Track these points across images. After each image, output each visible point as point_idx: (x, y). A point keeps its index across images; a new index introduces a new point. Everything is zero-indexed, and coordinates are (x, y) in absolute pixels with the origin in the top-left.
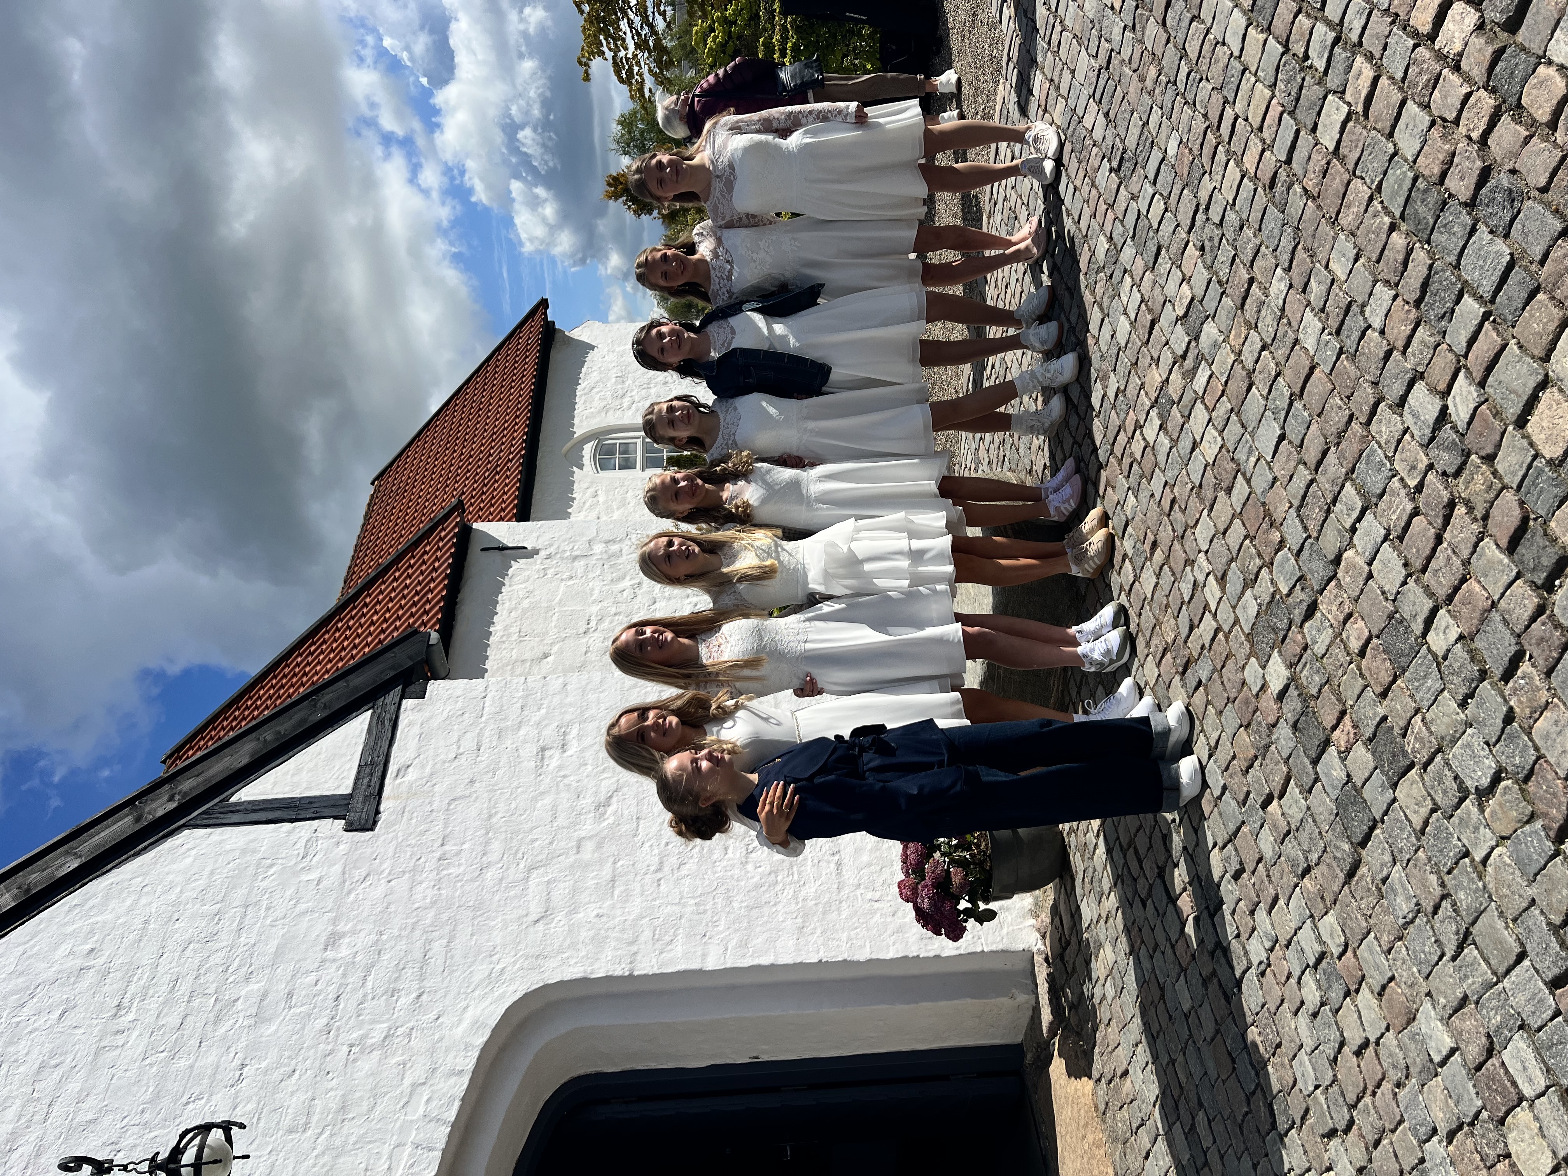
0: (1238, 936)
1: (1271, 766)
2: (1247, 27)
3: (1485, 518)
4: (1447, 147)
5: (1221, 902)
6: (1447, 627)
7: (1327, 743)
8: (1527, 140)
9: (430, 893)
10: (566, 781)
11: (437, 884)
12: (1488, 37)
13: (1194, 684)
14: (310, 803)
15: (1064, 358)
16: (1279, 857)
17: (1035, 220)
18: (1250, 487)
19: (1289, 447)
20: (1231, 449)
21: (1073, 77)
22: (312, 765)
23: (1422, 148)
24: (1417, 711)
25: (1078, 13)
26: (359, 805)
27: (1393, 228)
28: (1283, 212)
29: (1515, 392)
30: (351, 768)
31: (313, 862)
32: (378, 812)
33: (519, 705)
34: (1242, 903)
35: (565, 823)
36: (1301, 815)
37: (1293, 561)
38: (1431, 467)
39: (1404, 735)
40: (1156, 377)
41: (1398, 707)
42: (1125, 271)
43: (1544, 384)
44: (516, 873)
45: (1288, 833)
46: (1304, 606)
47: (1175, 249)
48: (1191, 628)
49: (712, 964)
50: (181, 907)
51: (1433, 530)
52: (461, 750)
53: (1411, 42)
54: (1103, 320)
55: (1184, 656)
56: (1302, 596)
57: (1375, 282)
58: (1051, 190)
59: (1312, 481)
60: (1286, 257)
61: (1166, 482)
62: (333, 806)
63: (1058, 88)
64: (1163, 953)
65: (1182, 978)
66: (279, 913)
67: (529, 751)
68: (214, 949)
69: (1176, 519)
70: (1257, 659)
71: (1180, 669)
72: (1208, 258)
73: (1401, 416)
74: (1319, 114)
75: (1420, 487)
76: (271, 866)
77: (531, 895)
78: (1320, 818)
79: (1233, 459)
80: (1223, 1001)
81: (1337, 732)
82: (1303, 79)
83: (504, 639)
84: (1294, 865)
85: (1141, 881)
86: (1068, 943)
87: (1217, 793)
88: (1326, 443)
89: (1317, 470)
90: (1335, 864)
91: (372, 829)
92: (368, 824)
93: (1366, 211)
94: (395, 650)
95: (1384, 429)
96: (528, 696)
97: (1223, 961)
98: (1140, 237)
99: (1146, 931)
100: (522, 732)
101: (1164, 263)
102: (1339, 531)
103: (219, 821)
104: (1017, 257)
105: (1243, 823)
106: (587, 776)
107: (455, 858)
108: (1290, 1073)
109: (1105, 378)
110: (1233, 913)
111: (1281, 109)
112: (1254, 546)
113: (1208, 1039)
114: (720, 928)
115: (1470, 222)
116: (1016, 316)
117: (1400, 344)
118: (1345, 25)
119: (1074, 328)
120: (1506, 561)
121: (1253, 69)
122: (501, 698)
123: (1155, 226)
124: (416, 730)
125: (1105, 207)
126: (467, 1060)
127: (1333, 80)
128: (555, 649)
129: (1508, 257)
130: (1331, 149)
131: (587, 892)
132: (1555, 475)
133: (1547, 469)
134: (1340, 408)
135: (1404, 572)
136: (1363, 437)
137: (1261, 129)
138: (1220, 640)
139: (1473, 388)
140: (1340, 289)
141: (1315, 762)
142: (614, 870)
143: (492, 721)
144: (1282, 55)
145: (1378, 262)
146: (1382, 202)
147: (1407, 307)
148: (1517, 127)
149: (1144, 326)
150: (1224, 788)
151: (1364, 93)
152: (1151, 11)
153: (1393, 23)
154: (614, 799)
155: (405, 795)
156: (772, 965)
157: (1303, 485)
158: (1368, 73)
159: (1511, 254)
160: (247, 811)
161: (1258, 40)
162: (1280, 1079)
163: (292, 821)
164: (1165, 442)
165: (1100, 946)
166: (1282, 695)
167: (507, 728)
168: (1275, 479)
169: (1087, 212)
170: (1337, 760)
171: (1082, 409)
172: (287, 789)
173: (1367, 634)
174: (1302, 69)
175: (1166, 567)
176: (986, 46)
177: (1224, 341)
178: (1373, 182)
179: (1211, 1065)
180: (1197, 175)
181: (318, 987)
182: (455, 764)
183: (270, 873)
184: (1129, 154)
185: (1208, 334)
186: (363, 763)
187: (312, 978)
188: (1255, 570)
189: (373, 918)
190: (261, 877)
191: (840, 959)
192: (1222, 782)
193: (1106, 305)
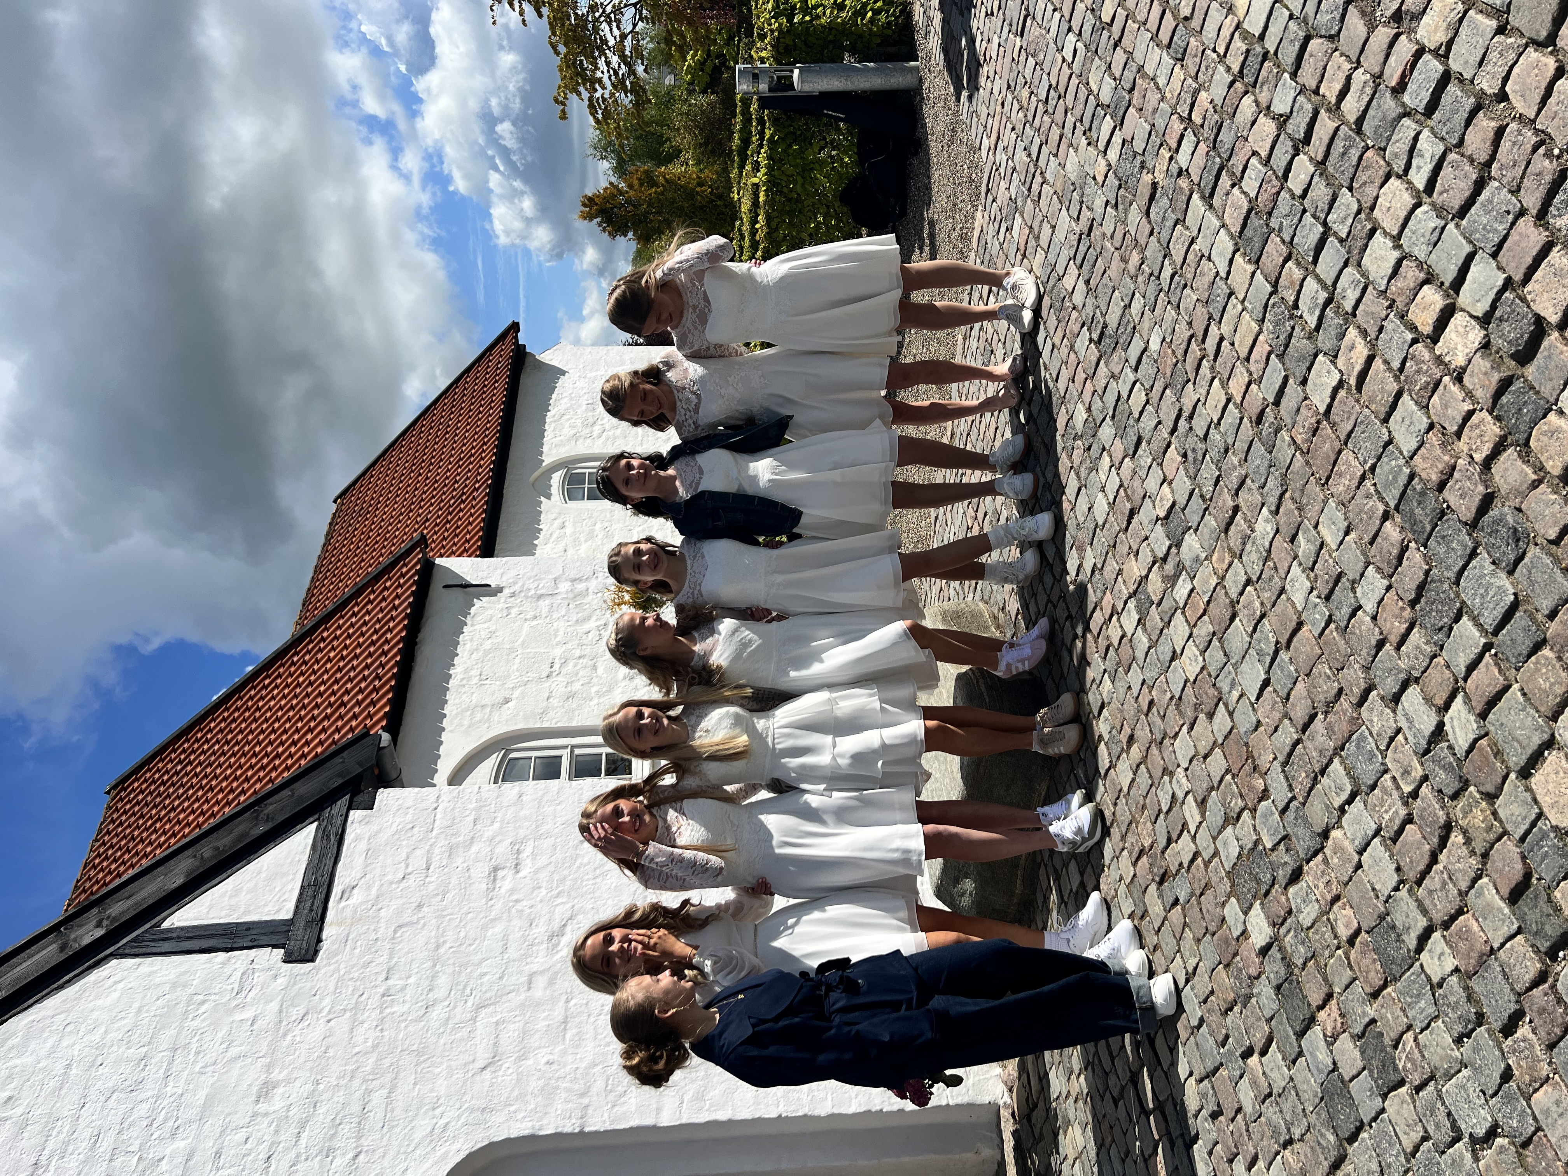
1: (1253, 1019)
2: (1234, 253)
3: (1485, 856)
4: (1446, 458)
6: (1442, 954)
7: (1311, 1021)
8: (1535, 484)
9: (372, 1035)
10: (519, 906)
11: (379, 1026)
12: (1493, 361)
13: (1171, 900)
14: (248, 929)
15: (1039, 516)
16: (1260, 1116)
18: (1232, 721)
19: (1274, 695)
20: (1214, 674)
21: (1054, 232)
22: (251, 885)
23: (1419, 448)
24: (1409, 1027)
25: (1058, 172)
26: (300, 933)
27: (1386, 516)
28: (1270, 452)
29: (1518, 741)
30: (292, 889)
31: (248, 999)
32: (319, 940)
33: (471, 818)
34: (1219, 1147)
35: (516, 956)
36: (1283, 1084)
37: (1277, 815)
38: (1425, 778)
39: (1396, 1047)
40: (1135, 569)
41: (1389, 1016)
42: (1104, 449)
43: (1550, 743)
44: (461, 1013)
45: (1270, 1095)
46: (1289, 870)
47: (1157, 445)
48: (1169, 841)
49: (666, 1120)
50: (105, 1050)
51: (1428, 847)
52: (410, 869)
53: (1409, 336)
54: (1080, 489)
55: (1161, 867)
56: (1287, 858)
57: (1368, 564)
59: (1298, 742)
60: (1272, 500)
61: (1144, 681)
62: (271, 933)
63: (1037, 238)
66: (209, 1058)
67: (481, 871)
68: (139, 1099)
69: (1154, 722)
70: (1238, 901)
71: (1157, 879)
72: (1191, 468)
73: (1394, 711)
74: (1309, 369)
75: (1414, 794)
76: (203, 1002)
77: (479, 1038)
78: (1305, 1096)
79: (1214, 685)
81: (1322, 1013)
82: (1293, 328)
83: (464, 682)
84: (1276, 1133)
85: (1112, 1079)
86: (1036, 1106)
87: (1194, 1022)
88: (1314, 708)
89: (1304, 731)
90: (1319, 1151)
91: (312, 960)
92: (308, 954)
93: (1358, 488)
94: (345, 754)
95: (1375, 719)
96: (481, 807)
98: (1120, 420)
100: (474, 849)
101: (1145, 457)
102: (1327, 806)
103: (149, 950)
105: (1222, 1064)
106: (541, 901)
107: (400, 995)
109: (1081, 550)
111: (1269, 348)
112: (1236, 783)
115: (1470, 544)
116: (990, 461)
117: (1394, 638)
118: (1339, 290)
119: (1051, 486)
120: (1506, 911)
121: (1241, 297)
122: (453, 809)
123: (1136, 416)
124: (363, 845)
125: (1084, 376)
127: (1325, 340)
128: (517, 693)
129: (1512, 598)
130: (1322, 410)
131: (537, 1036)
132: (1561, 844)
133: (1552, 835)
134: (1329, 677)
135: (1396, 878)
136: (1353, 718)
137: (1248, 359)
138: (1198, 865)
139: (1472, 718)
140: (1330, 555)
141: (1300, 1035)
142: (566, 1010)
143: (443, 836)
144: (1271, 294)
145: (1372, 543)
146: (1375, 485)
147: (1400, 603)
148: (1524, 467)
149: (1122, 513)
150: (1202, 1021)
151: (1358, 368)
152: (1135, 196)
153: (1390, 307)
154: (569, 928)
155: (349, 921)
156: (730, 1120)
157: (1289, 742)
158: (1362, 351)
159: (1515, 594)
160: (179, 939)
161: (1245, 271)
163: (227, 950)
164: (1142, 641)
165: (1068, 1123)
166: (1264, 951)
167: (457, 845)
168: (1259, 724)
169: (1065, 374)
170: (1323, 1043)
171: (1057, 570)
172: (224, 913)
173: (1356, 925)
174: (1291, 317)
175: (1142, 766)
176: (965, 166)
177: (1206, 558)
178: (1365, 462)
180: (1181, 380)
181: (248, 1146)
182: (403, 885)
183: (200, 1011)
184: (1110, 331)
185: (1190, 548)
186: (306, 884)
187: (241, 1135)
188: (1237, 810)
189: (309, 1064)
190: (191, 1016)
191: (800, 1114)
192: (1200, 1014)
193: (1083, 475)
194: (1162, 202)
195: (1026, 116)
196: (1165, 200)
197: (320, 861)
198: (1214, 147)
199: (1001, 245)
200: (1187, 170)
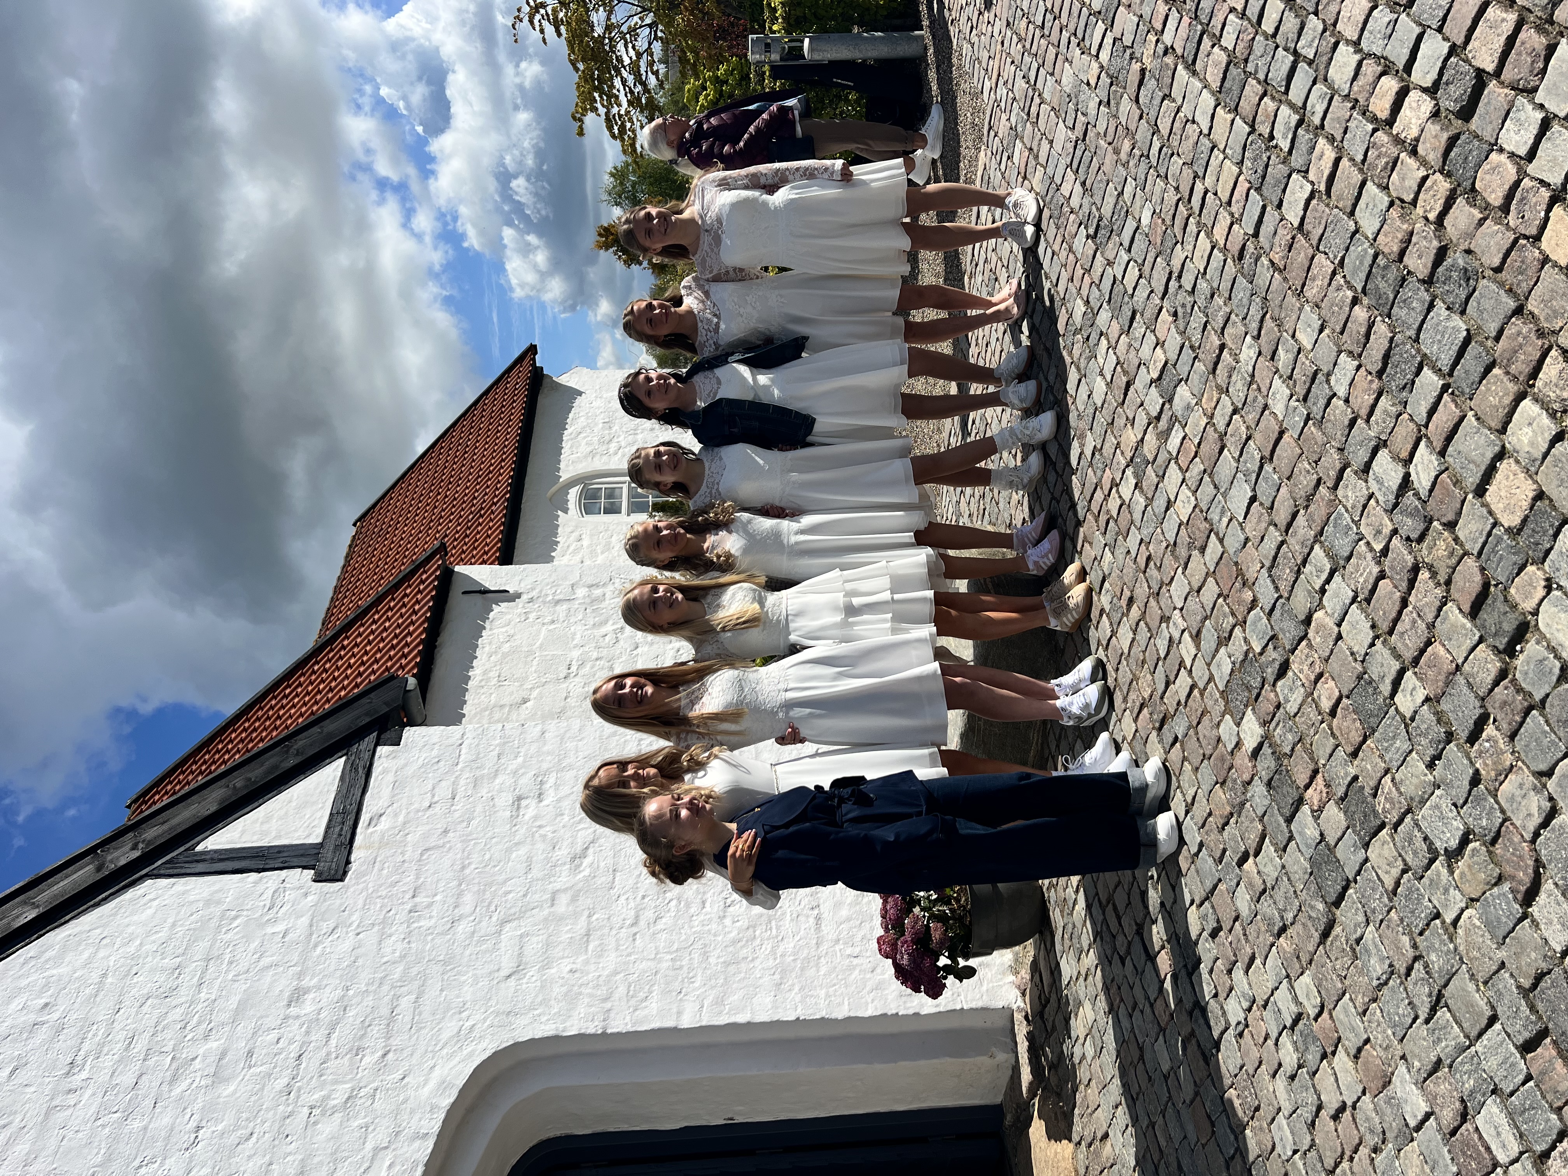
0: (1216, 995)
1: (1247, 823)
2: (1216, 107)
3: (1448, 583)
4: (1405, 226)
5: (1199, 961)
6: (1414, 689)
7: (1300, 802)
8: (1481, 222)
9: (400, 946)
10: (542, 831)
11: (407, 938)
12: (1443, 124)
13: (1171, 740)
14: (279, 852)
15: (1042, 416)
16: (1256, 916)
17: (1014, 282)
18: (1223, 546)
19: (1260, 508)
20: (1205, 509)
21: (1051, 147)
22: (282, 812)
23: (1382, 227)
24: (1387, 771)
25: (1055, 89)
26: (330, 855)
27: (1355, 301)
28: (1251, 283)
29: (1474, 462)
30: (322, 816)
31: (280, 914)
32: (348, 862)
33: (496, 752)
34: (1219, 962)
35: (540, 875)
36: (1276, 874)
37: (1265, 620)
38: (1395, 532)
39: (1375, 795)
40: (1131, 436)
41: (1369, 767)
42: (1101, 334)
43: (1501, 455)
44: (487, 926)
45: (1264, 891)
46: (1277, 665)
47: (1149, 313)
48: (1167, 685)
49: (686, 1022)
50: (140, 961)
51: (1398, 594)
52: (436, 799)
53: (1370, 127)
54: (1080, 381)
55: (1161, 712)
56: (1275, 655)
57: (1340, 352)
58: (1031, 254)
59: (1282, 543)
60: (1254, 325)
61: (1142, 540)
62: (302, 855)
63: (1036, 157)
64: (1142, 1012)
65: (1161, 1037)
66: (241, 967)
67: (505, 800)
68: (173, 1004)
69: (1151, 576)
70: (1232, 716)
71: (1157, 725)
72: (1181, 323)
73: (1366, 481)
74: (1284, 191)
75: (1385, 551)
76: (236, 918)
77: (503, 949)
78: (1295, 877)
79: (1206, 519)
80: (1202, 1063)
81: (1310, 791)
82: (1269, 158)
83: (483, 683)
84: (1270, 924)
85: (1120, 939)
86: (1048, 1001)
87: (1194, 849)
88: (1296, 506)
89: (1287, 531)
90: (1310, 924)
91: (342, 880)
92: (338, 875)
93: (1329, 284)
94: (372, 695)
95: (1350, 494)
96: (505, 743)
97: (1201, 1021)
98: (1116, 302)
99: (1125, 988)
100: (498, 781)
101: (1139, 328)
102: (1309, 592)
103: (183, 871)
104: (997, 317)
105: (1220, 880)
106: (564, 827)
107: (426, 911)
108: (1269, 1138)
109: (1082, 437)
110: (1211, 972)
111: (1248, 185)
112: (1228, 604)
113: (1188, 1102)
114: (696, 985)
115: (1428, 298)
116: (996, 375)
117: (1364, 412)
118: (1308, 108)
119: (1052, 388)
120: (1469, 625)
121: (1222, 147)
122: (478, 745)
123: (1130, 291)
124: (390, 778)
125: (1082, 271)
126: (433, 1122)
127: (1297, 160)
128: (535, 693)
129: (1465, 333)
130: (1296, 224)
131: (561, 947)
132: (1514, 543)
133: (1506, 537)
134: (1308, 472)
135: (1371, 634)
136: (1331, 501)
137: (1229, 203)
138: (1195, 697)
139: (1434, 457)
140: (1307, 358)
141: (1289, 820)
142: (589, 923)
143: (468, 769)
144: (1249, 134)
145: (1342, 333)
146: (1344, 277)
147: (1369, 377)
148: (1472, 210)
149: (1120, 388)
150: (1201, 845)
151: (1326, 173)
152: (1125, 88)
153: (1353, 108)
154: (591, 851)
155: (376, 845)
156: (749, 1023)
157: (1274, 546)
158: (1330, 154)
159: (1468, 330)
160: (213, 861)
161: (1226, 120)
162: (1259, 1143)
163: (259, 871)
164: (1139, 502)
165: (1080, 1004)
166: (1256, 753)
167: (482, 776)
168: (1247, 540)
169: (1065, 276)
170: (1311, 818)
171: (1060, 465)
172: (255, 838)
173: (1337, 694)
174: (1268, 149)
175: (1142, 623)
176: (969, 115)
177: (1197, 404)
178: (1335, 257)
179: (1190, 1128)
180: (1169, 244)
181: (280, 1045)
182: (430, 812)
183: (233, 926)
184: (1105, 222)
185: (1181, 397)
186: (334, 812)
187: (274, 1035)
188: (1229, 628)
189: (339, 973)
190: (224, 930)
191: (818, 1017)
192: (1199, 839)
193: (1082, 366)
194: (1150, 83)
195: (1024, 47)
196: (1153, 82)
197: (348, 791)
198: (1196, 16)
199: (1003, 174)
200: (1172, 47)
